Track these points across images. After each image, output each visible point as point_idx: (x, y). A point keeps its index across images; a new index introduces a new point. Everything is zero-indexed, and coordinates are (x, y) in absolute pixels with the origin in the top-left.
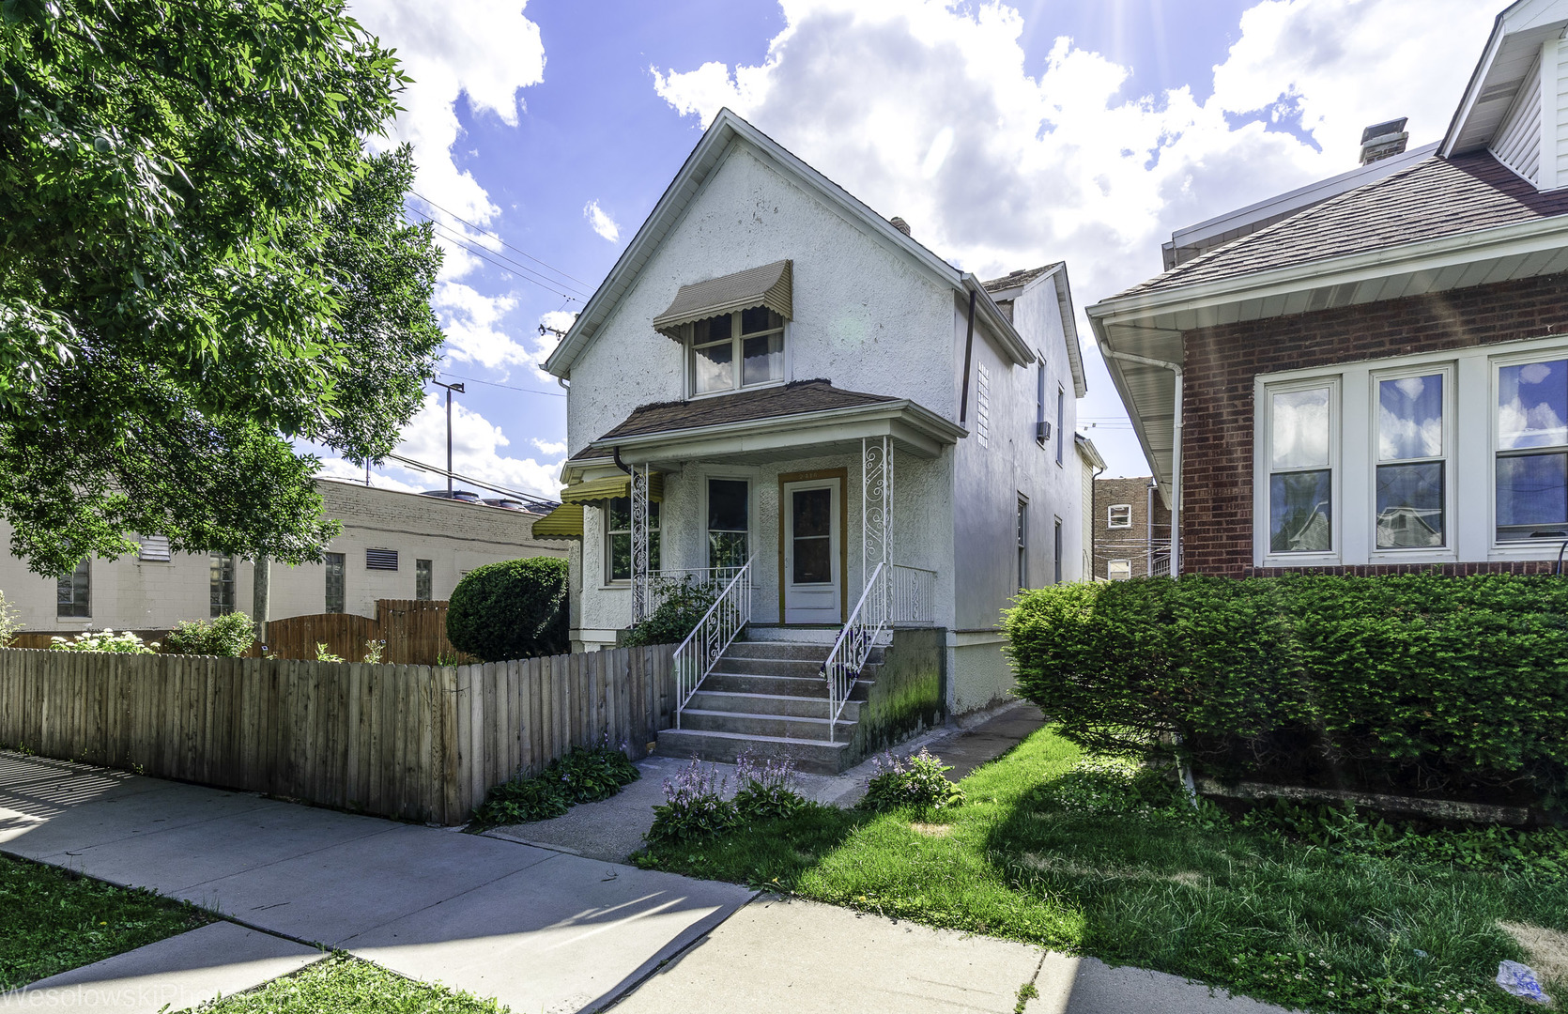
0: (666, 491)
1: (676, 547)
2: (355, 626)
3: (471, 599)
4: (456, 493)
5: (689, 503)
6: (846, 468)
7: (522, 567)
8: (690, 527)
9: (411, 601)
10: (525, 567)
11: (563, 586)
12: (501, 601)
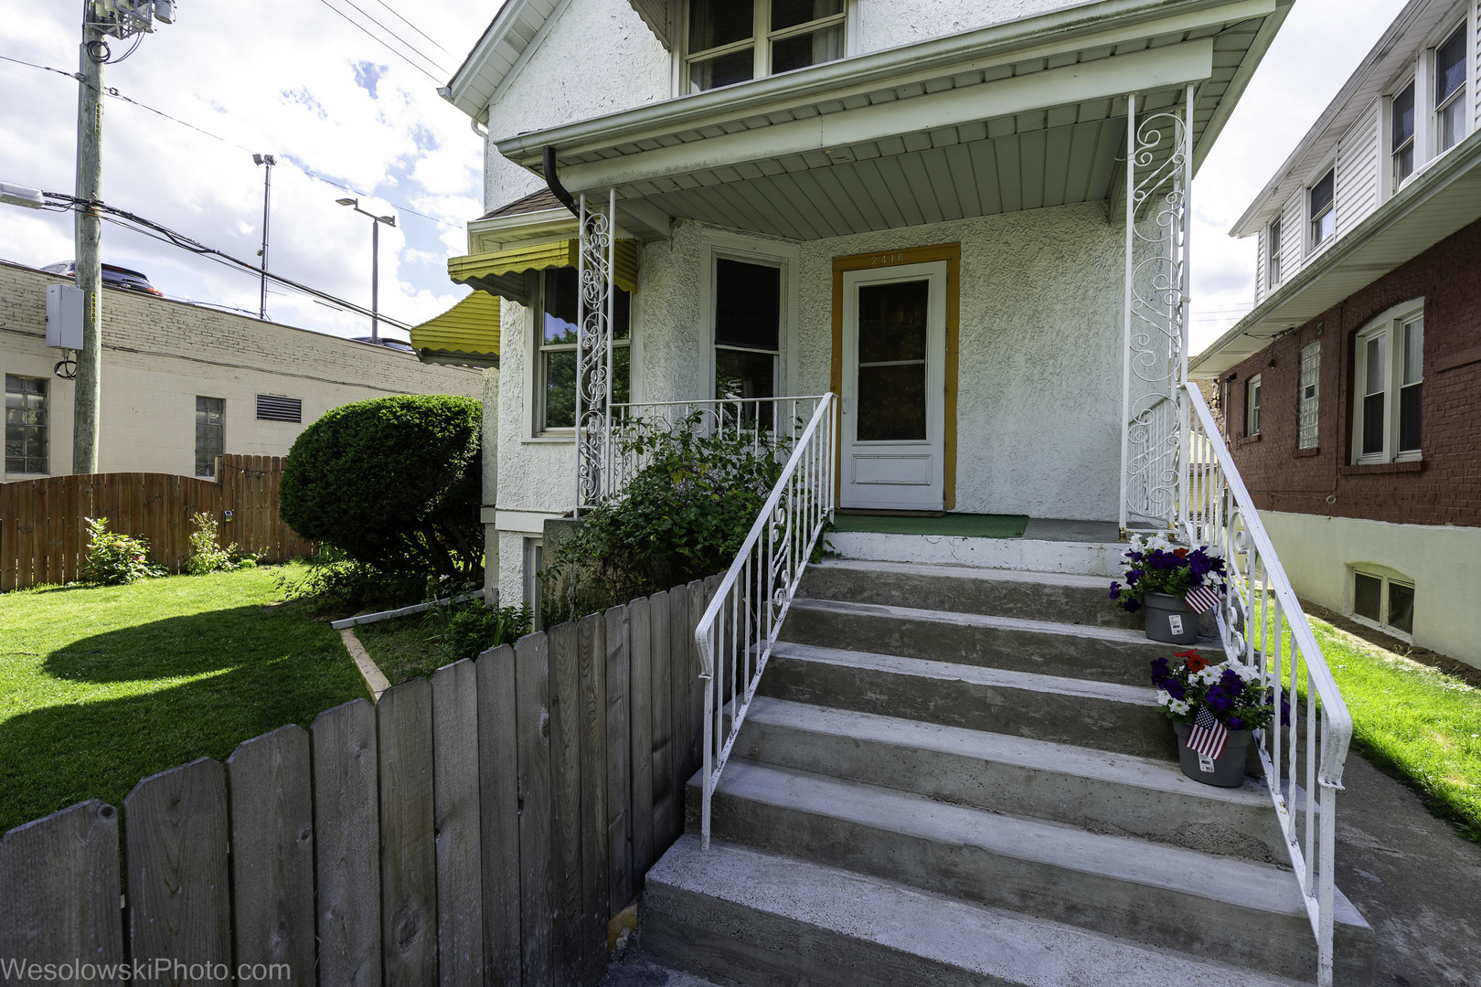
0: (643, 273)
1: (659, 371)
2: (179, 491)
3: (314, 456)
4: (385, 341)
5: (684, 294)
6: (958, 244)
7: (403, 407)
8: (684, 336)
9: (276, 459)
10: (408, 406)
11: (474, 437)
12: (361, 460)
